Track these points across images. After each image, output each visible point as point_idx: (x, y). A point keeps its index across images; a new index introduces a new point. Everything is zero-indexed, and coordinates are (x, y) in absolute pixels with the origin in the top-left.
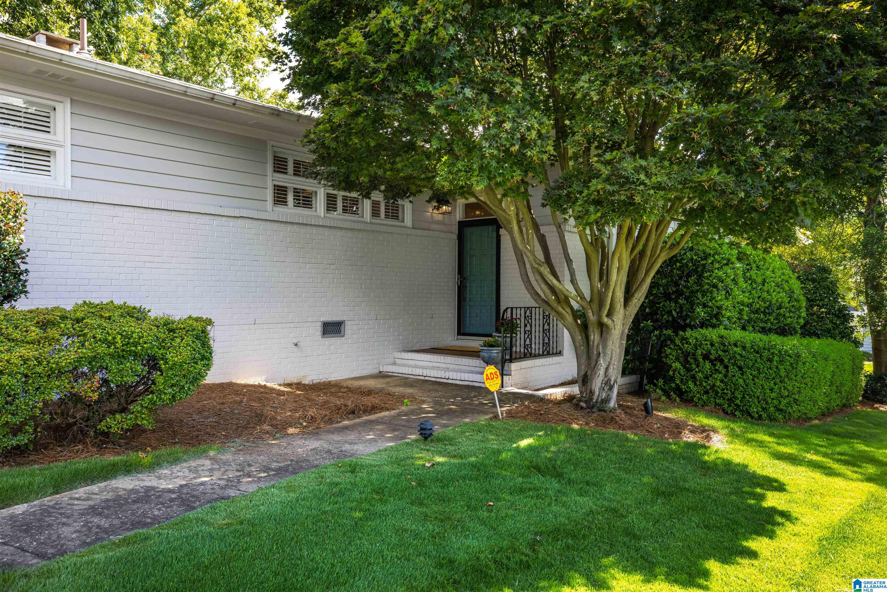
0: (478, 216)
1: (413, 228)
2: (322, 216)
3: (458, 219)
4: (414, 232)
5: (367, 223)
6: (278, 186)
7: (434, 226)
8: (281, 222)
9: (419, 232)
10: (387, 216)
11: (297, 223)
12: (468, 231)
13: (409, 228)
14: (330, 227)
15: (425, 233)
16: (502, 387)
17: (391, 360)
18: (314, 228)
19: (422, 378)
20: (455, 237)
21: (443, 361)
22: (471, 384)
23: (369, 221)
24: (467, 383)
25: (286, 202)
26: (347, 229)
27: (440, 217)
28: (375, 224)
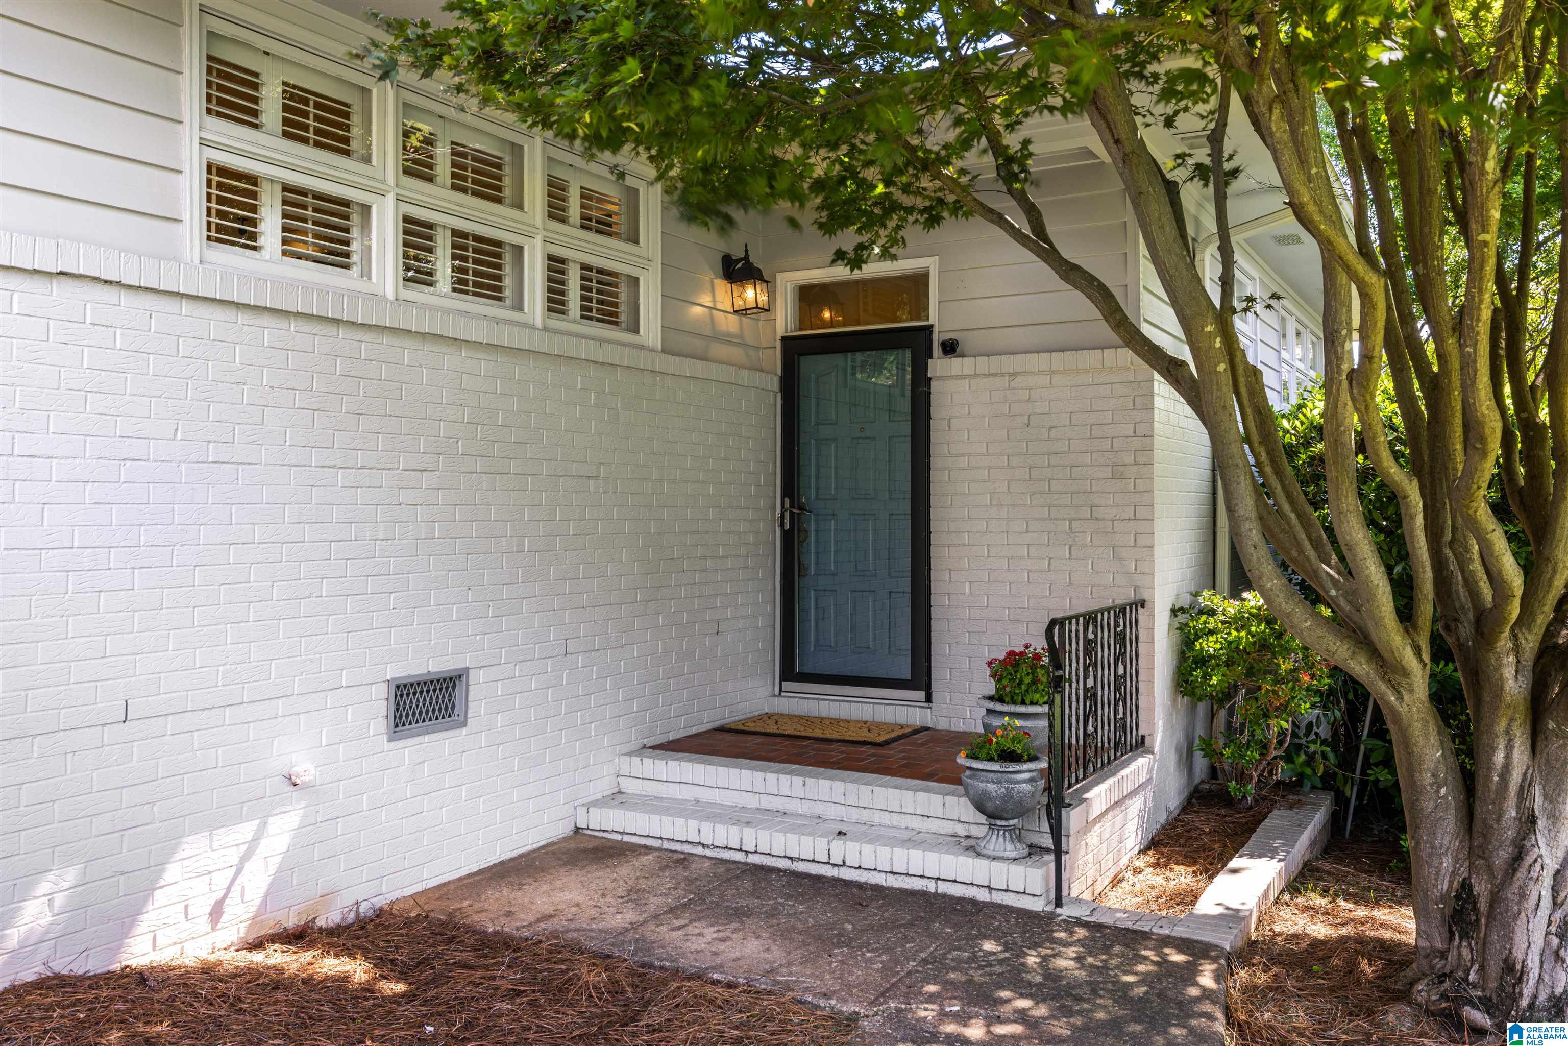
0: (832, 324)
1: (664, 351)
2: (390, 295)
3: (780, 332)
4: (673, 364)
5: (533, 327)
6: (223, 171)
7: (719, 350)
8: (238, 305)
9: (688, 366)
10: (586, 312)
11: (299, 315)
12: (811, 366)
13: (653, 350)
14: (423, 336)
15: (699, 368)
16: (1059, 903)
17: (603, 787)
18: (359, 335)
19: (739, 857)
20: (773, 383)
21: (799, 792)
22: (931, 887)
23: (539, 323)
24: (916, 884)
25: (253, 237)
26: (477, 345)
27: (730, 324)
28: (556, 331)
